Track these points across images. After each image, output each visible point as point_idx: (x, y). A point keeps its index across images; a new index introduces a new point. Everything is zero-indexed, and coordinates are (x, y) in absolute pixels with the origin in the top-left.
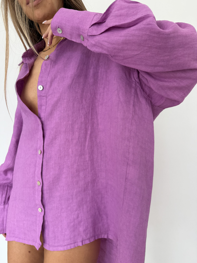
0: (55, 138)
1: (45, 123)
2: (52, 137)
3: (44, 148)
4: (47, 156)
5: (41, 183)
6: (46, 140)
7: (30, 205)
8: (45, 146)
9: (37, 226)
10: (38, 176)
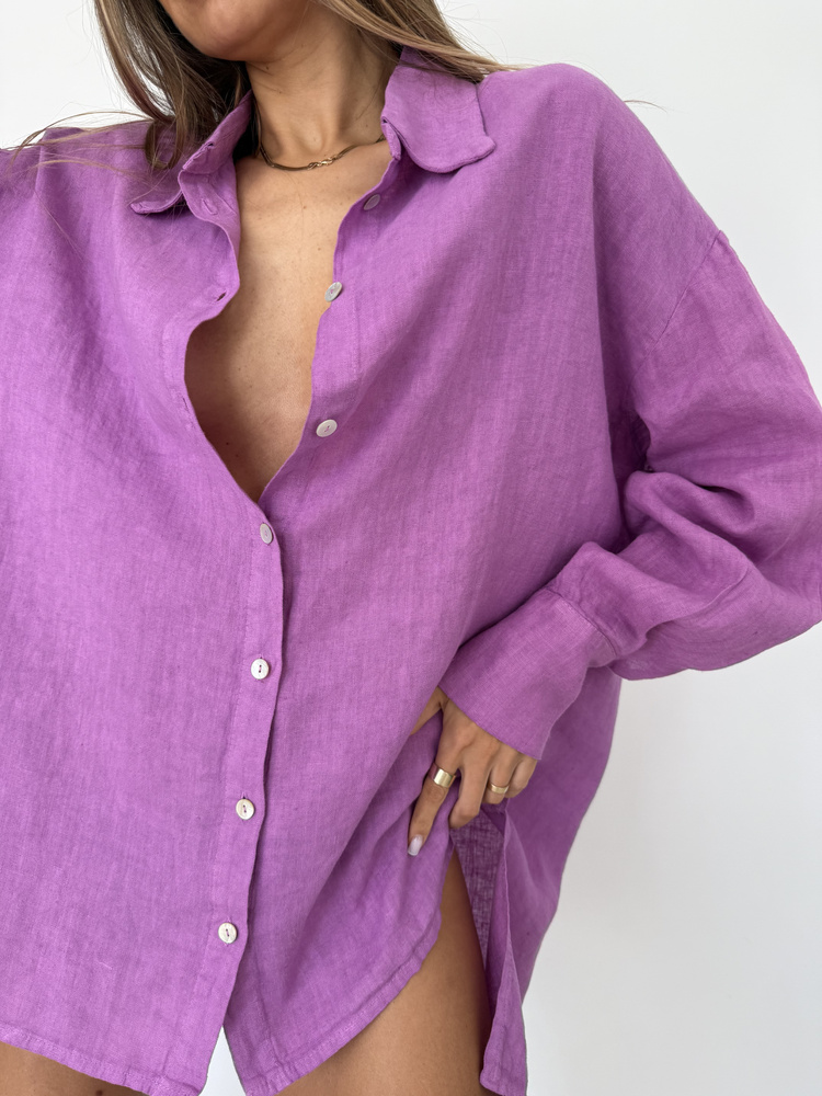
8: (289, 646)
10: (246, 775)
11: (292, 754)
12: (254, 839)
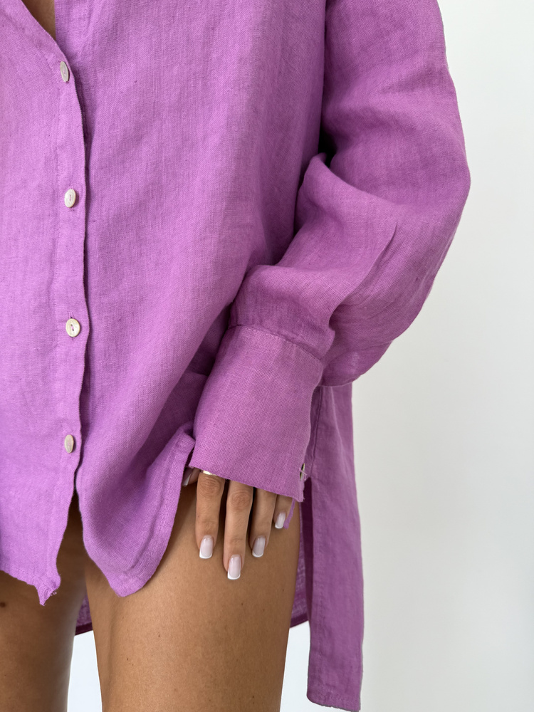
0: (135, 138)
1: (89, 80)
2: (125, 130)
3: (92, 181)
4: (104, 213)
5: (86, 324)
6: (96, 143)
7: (32, 429)
8: (93, 172)
9: (54, 511)
10: (69, 295)
11: (106, 273)
12: (82, 353)
